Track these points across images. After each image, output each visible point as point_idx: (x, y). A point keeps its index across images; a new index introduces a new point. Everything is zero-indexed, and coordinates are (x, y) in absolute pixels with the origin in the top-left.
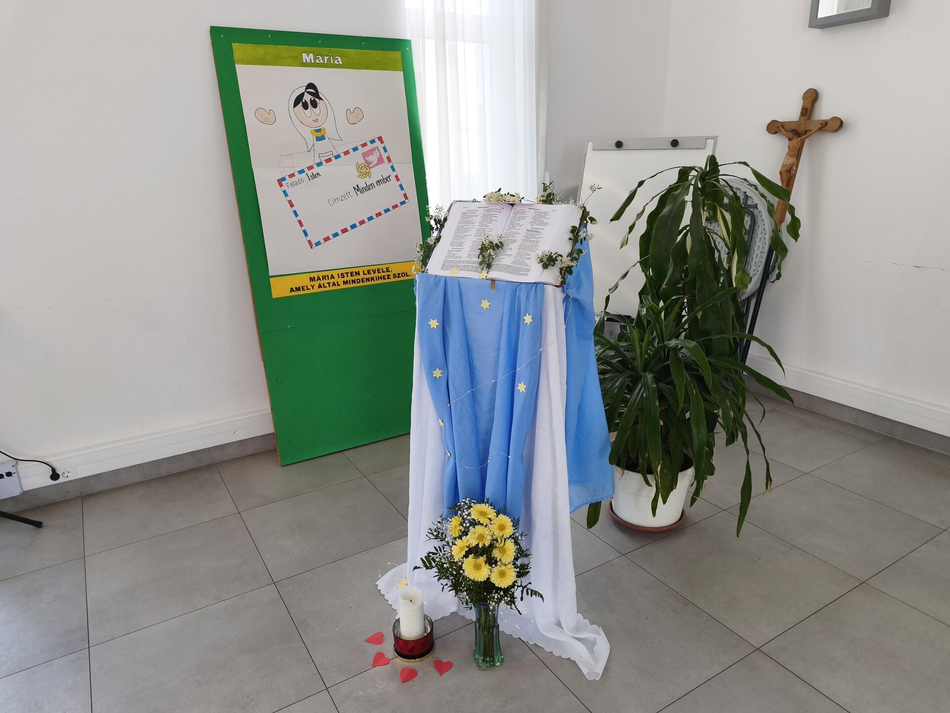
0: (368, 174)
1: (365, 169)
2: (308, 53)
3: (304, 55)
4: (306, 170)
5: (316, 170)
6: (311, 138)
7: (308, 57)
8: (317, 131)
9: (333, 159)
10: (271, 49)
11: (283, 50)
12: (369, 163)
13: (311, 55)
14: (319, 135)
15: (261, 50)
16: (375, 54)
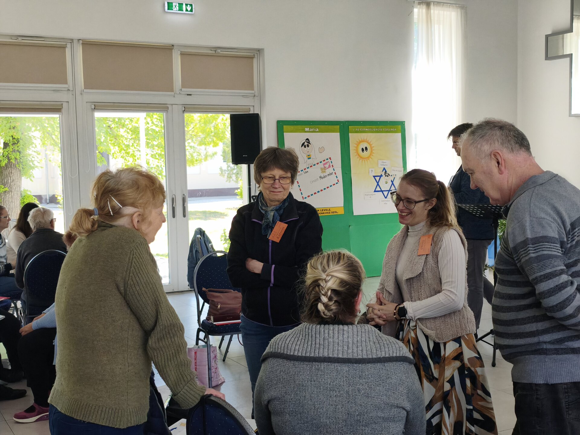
0: (325, 172)
1: (324, 169)
2: (307, 128)
3: (306, 128)
4: (303, 170)
5: (306, 170)
6: (306, 158)
7: (307, 129)
8: (308, 156)
9: (313, 166)
10: (296, 127)
11: (299, 127)
12: (325, 167)
13: (308, 128)
14: (309, 157)
15: (292, 127)
16: (330, 127)
